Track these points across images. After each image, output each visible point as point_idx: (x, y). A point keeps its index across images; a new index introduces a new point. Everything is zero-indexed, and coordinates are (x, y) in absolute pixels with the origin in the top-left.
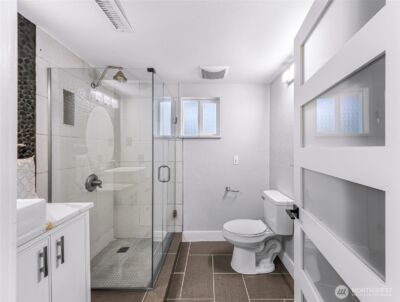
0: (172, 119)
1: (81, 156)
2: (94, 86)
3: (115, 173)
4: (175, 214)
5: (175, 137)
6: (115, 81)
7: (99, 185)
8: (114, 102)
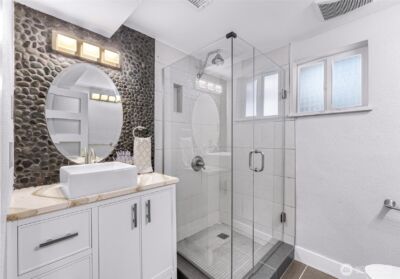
0: (280, 94)
1: (186, 139)
2: (200, 76)
3: (221, 157)
4: (283, 218)
5: (283, 118)
6: (215, 66)
7: (202, 166)
8: (219, 88)
